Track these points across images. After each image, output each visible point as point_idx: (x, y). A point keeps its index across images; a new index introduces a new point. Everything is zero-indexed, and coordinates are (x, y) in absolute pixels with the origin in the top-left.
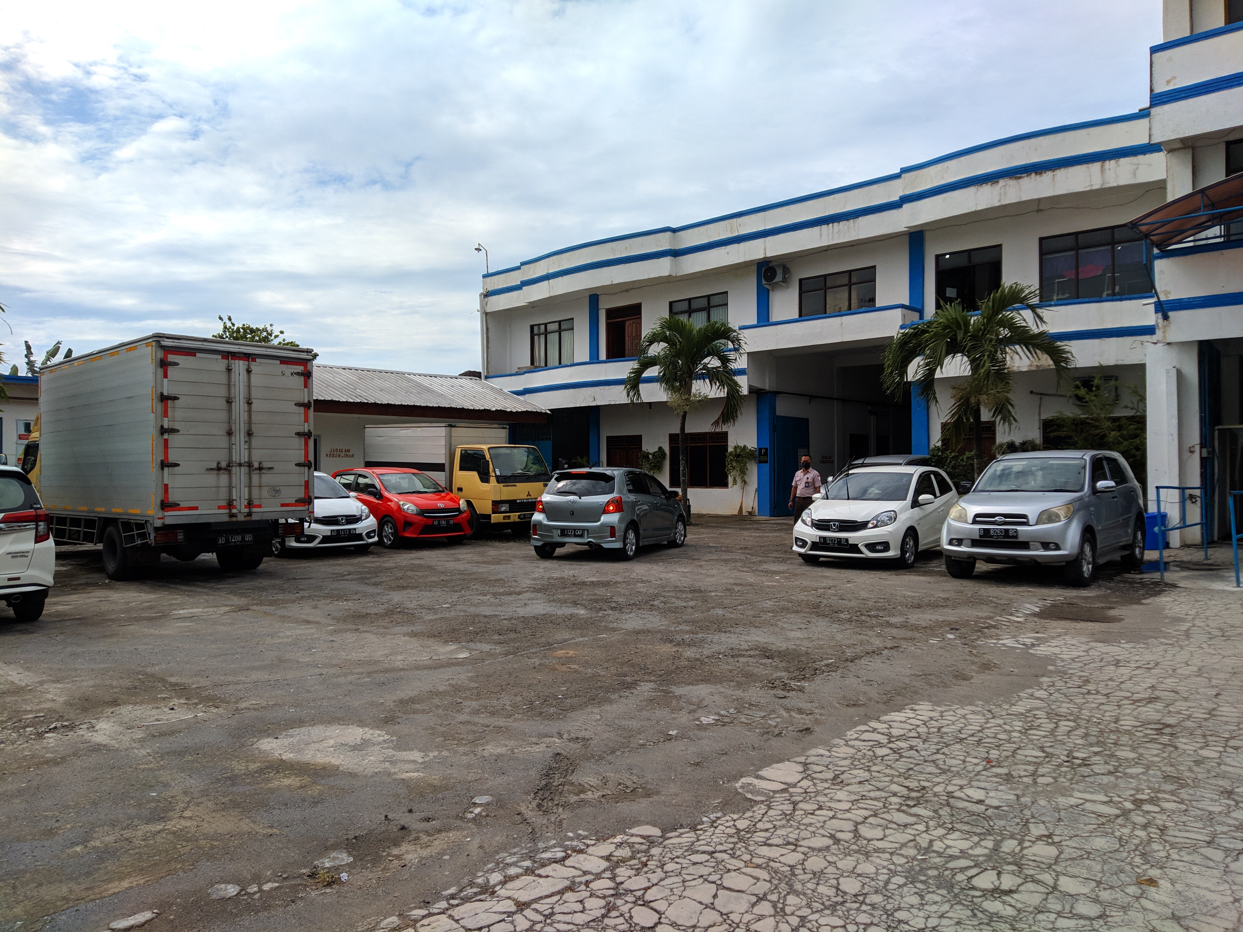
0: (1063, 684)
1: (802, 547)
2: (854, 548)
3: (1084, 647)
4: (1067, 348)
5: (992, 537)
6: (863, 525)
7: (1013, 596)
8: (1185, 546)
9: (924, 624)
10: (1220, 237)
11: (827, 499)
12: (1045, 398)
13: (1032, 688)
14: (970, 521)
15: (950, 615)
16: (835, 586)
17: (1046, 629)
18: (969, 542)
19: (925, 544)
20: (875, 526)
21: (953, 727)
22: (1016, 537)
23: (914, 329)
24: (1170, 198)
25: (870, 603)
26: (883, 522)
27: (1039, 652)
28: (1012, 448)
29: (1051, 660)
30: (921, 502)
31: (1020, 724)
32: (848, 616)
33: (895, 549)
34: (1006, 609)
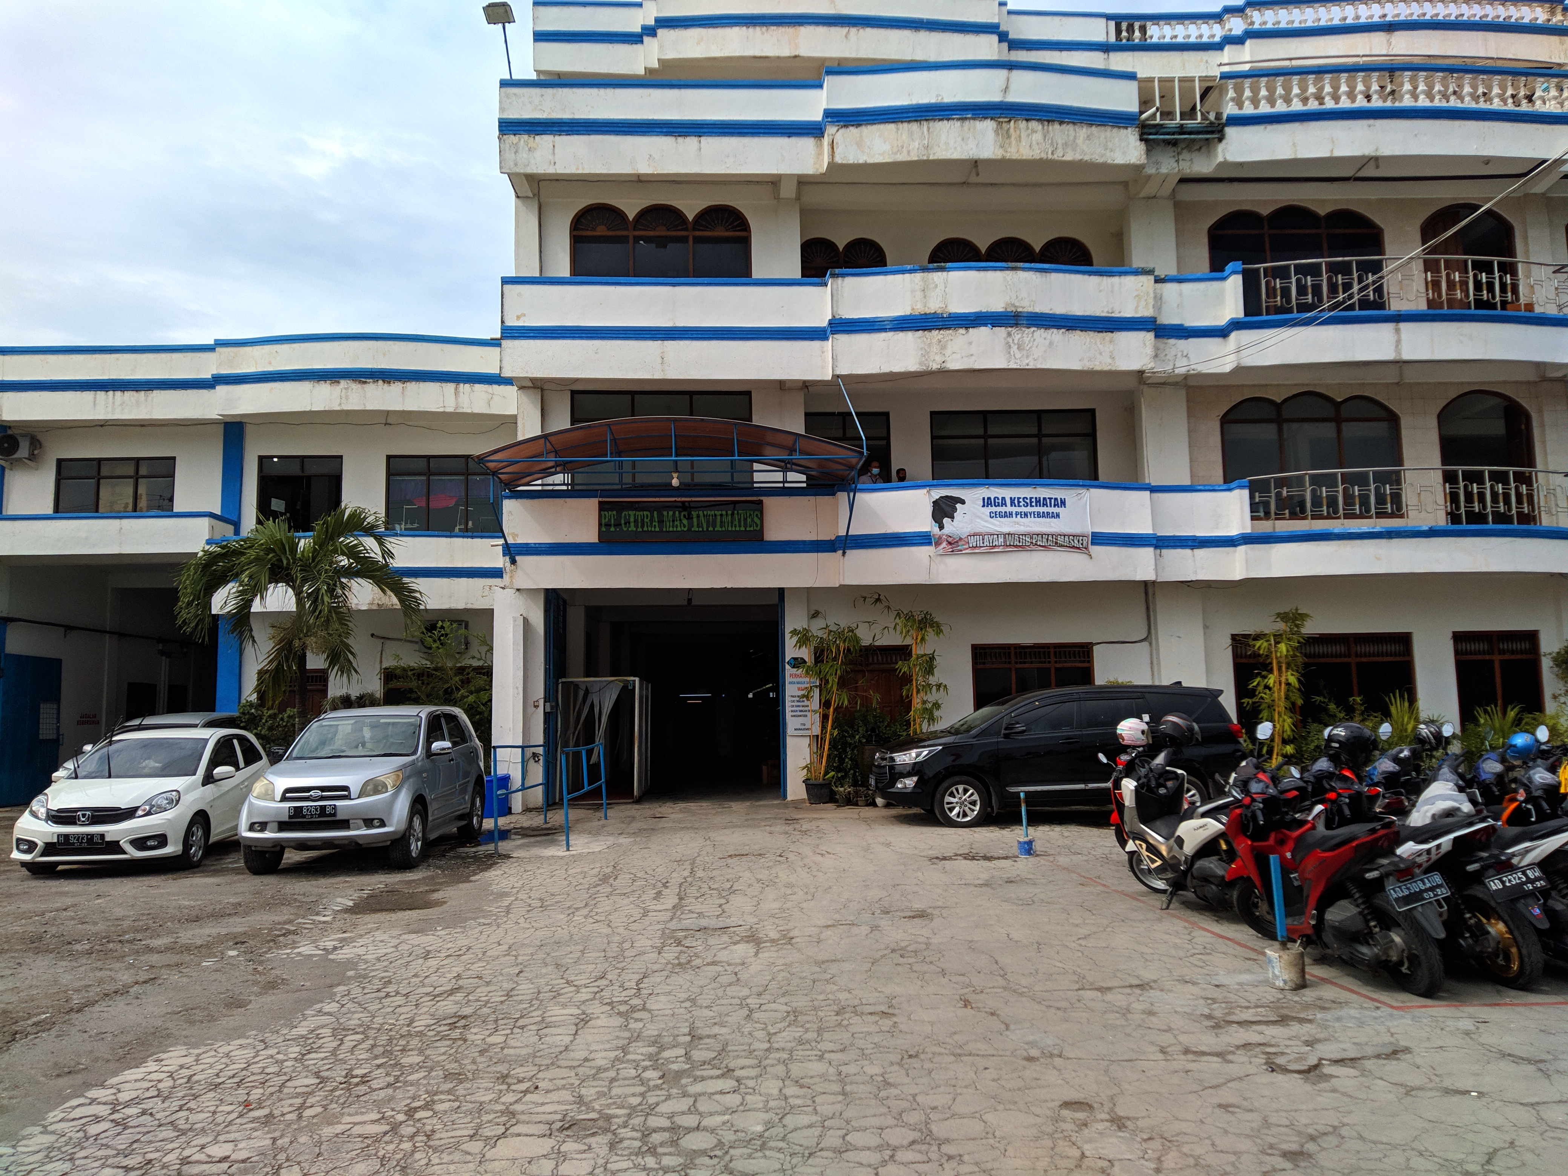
0: (360, 990)
1: (28, 851)
2: (114, 847)
3: (395, 942)
4: (414, 586)
5: (304, 816)
6: (129, 813)
7: (324, 891)
8: (527, 810)
9: (199, 942)
10: (564, 484)
11: (76, 777)
12: (388, 642)
13: (322, 1002)
14: (278, 798)
15: (238, 925)
16: (75, 905)
17: (355, 925)
18: (276, 825)
19: (217, 835)
20: (148, 814)
21: (210, 1071)
22: (334, 815)
23: (223, 547)
24: (520, 438)
25: (126, 924)
26: (159, 807)
27: (340, 956)
28: (347, 702)
29: (353, 963)
30: (216, 777)
31: (297, 1049)
32: (87, 947)
33: (176, 843)
34: (311, 908)
